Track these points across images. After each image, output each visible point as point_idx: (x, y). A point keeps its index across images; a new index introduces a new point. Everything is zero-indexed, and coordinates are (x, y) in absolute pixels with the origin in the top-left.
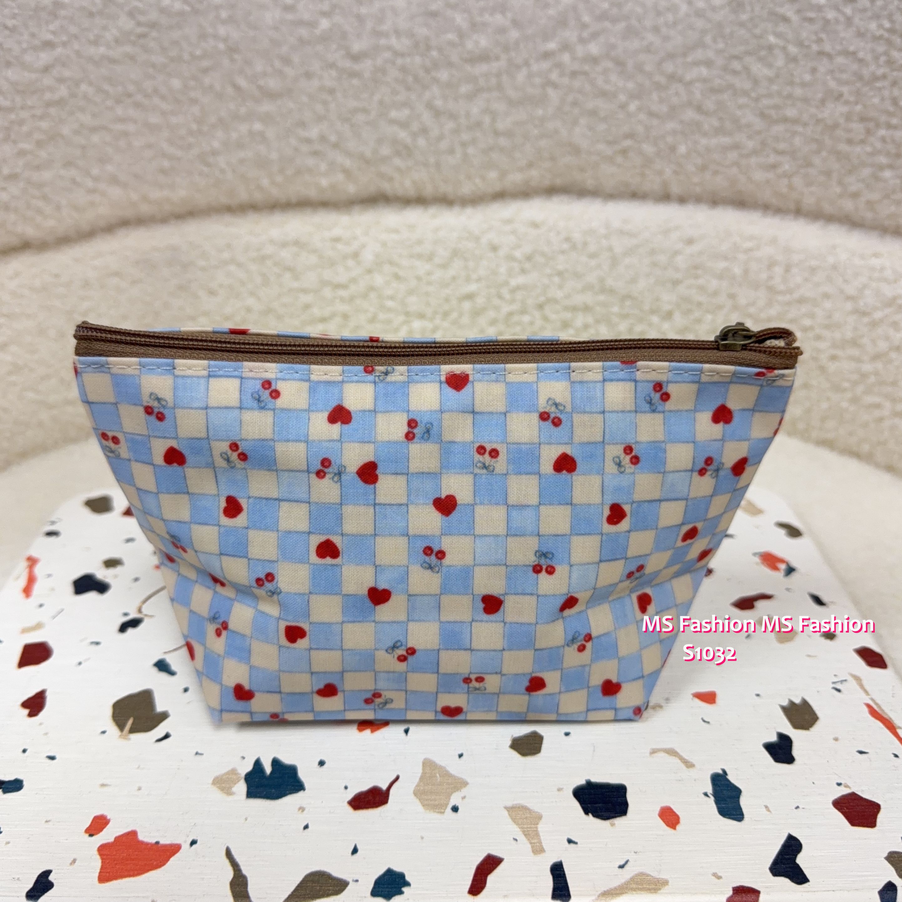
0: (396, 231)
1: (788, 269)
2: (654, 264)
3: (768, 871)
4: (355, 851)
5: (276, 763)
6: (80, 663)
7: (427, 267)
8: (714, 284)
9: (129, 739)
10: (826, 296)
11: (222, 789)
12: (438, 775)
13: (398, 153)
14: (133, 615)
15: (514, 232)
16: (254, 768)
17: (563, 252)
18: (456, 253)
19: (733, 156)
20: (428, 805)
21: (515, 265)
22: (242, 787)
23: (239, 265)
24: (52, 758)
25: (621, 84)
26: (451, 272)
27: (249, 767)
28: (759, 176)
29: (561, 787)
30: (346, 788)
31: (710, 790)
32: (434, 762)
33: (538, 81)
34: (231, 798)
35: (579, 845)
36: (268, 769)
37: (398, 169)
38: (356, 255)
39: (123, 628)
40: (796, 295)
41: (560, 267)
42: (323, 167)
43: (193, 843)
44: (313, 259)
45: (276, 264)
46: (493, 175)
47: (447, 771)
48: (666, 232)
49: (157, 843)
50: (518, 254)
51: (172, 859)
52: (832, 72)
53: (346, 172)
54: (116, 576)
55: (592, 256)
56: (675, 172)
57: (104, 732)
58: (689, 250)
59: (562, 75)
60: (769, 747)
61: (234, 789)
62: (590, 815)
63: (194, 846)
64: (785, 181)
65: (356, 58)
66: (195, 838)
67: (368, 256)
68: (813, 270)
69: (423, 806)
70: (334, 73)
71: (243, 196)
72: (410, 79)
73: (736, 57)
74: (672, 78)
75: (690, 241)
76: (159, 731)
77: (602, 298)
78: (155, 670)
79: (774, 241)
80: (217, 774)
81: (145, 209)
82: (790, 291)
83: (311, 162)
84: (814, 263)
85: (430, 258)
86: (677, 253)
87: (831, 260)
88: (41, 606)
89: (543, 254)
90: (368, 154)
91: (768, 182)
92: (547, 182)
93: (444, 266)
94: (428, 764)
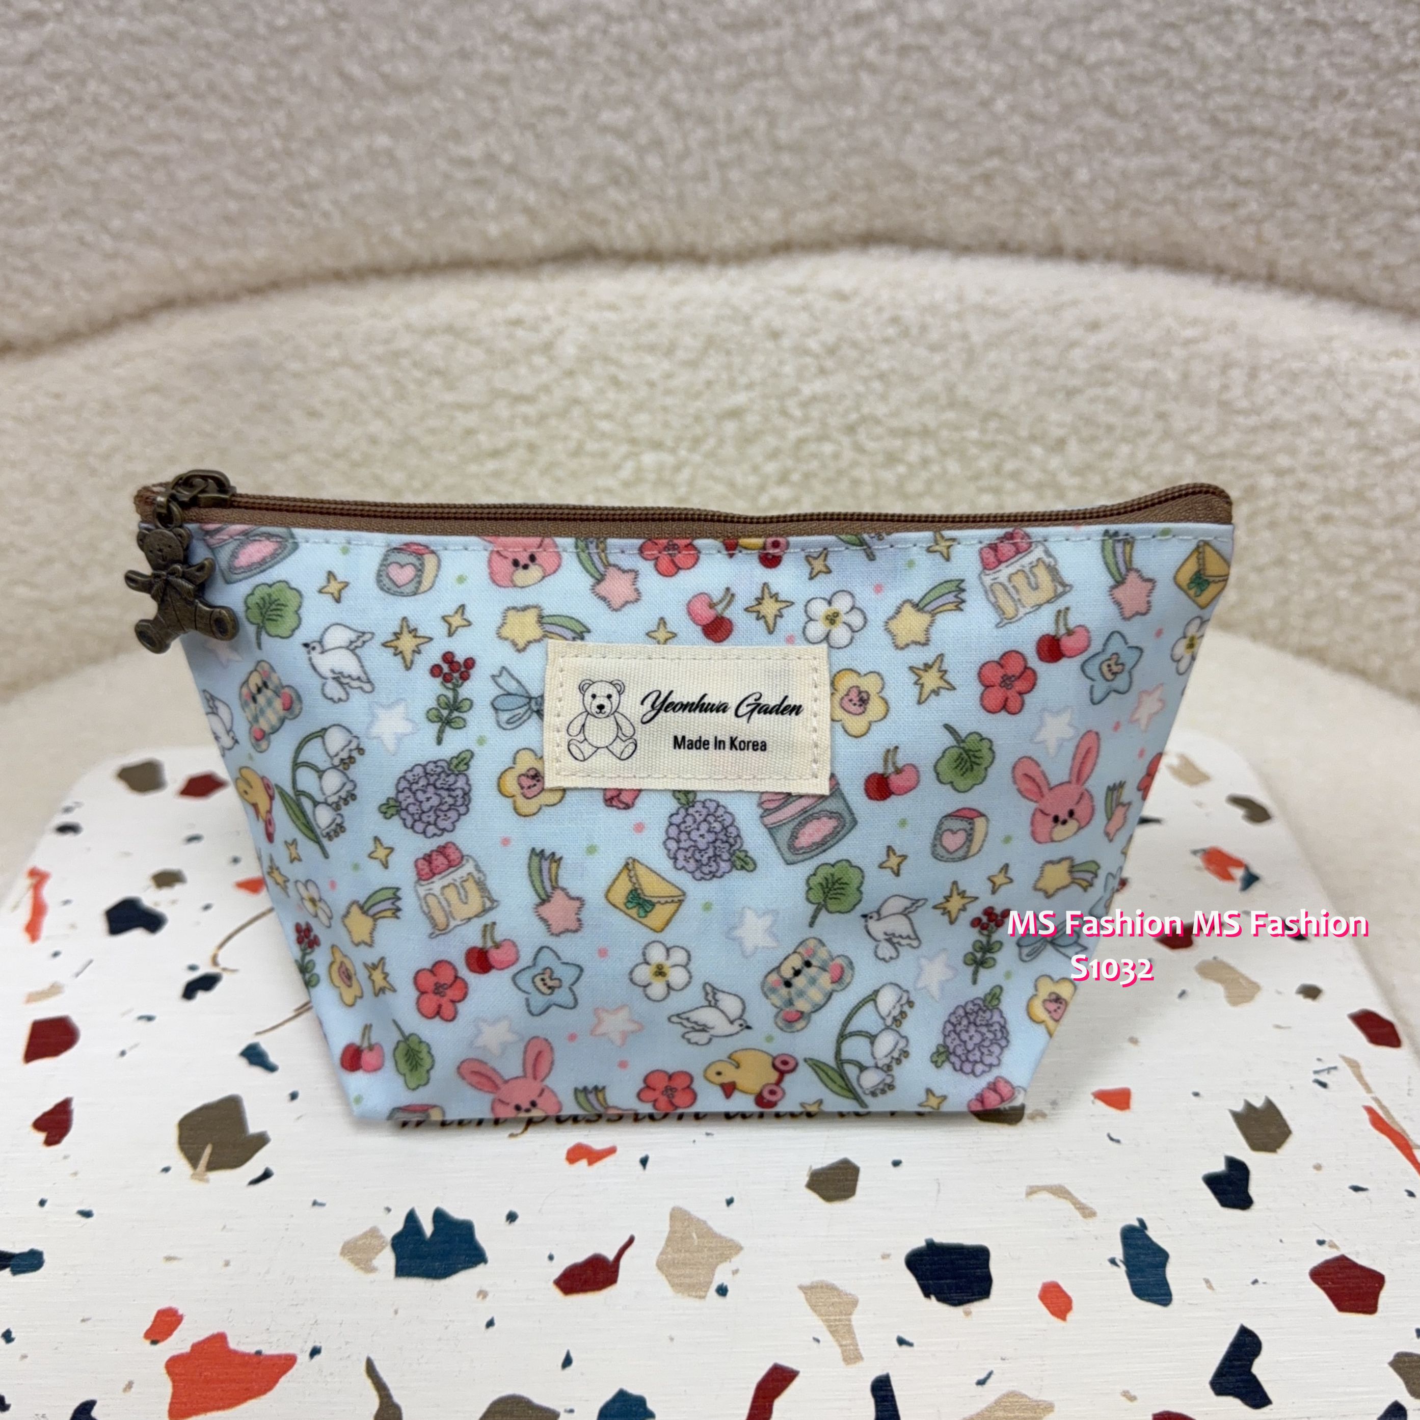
0: (613, 307)
1: (1253, 374)
2: (1036, 363)
3: (1208, 1387)
4: (567, 1362)
5: (439, 1216)
6: (123, 1053)
7: (666, 365)
8: (1133, 396)
9: (207, 1181)
10: (1315, 419)
11: (357, 1263)
12: (694, 1235)
13: (616, 181)
14: (205, 969)
15: (806, 308)
16: (405, 1227)
17: (887, 341)
18: (711, 343)
19: (1164, 186)
20: (681, 1285)
21: (808, 360)
22: (387, 1259)
23: (358, 368)
24: (87, 1214)
25: (982, 66)
26: (705, 374)
27: (397, 1225)
28: (1207, 220)
29: (888, 1252)
30: (551, 1258)
31: (1119, 1254)
32: (689, 1214)
33: (844, 60)
34: (372, 1276)
35: (915, 1348)
36: (428, 1228)
37: (616, 207)
38: (547, 347)
39: (190, 991)
40: (1266, 418)
41: (884, 366)
42: (492, 205)
43: (315, 1352)
44: (479, 355)
45: (415, 365)
46: (771, 215)
47: (710, 1229)
48: (1056, 310)
49: (259, 1353)
50: (813, 344)
51: (283, 1379)
52: (1329, 54)
53: (530, 212)
54: (174, 902)
55: (934, 348)
56: (1072, 212)
57: (166, 1170)
58: (1093, 339)
59: (884, 51)
60: (1212, 1181)
61: (376, 1262)
62: (933, 1298)
63: (317, 1358)
64: (1250, 230)
65: (543, 25)
66: (318, 1344)
67: (568, 349)
68: (1294, 377)
69: (673, 1286)
70: (506, 49)
71: (361, 254)
72: (633, 58)
73: (1172, 26)
74: (1065, 57)
75: (1094, 326)
76: (254, 1167)
77: (950, 415)
78: (243, 1062)
79: (1231, 327)
80: (348, 1237)
81: (200, 280)
82: (1255, 411)
83: (470, 197)
84: (1296, 365)
85: (670, 351)
86: (1073, 344)
87: (1324, 359)
88: (56, 954)
89: (855, 344)
90: (565, 182)
91: (1222, 229)
92: (860, 226)
93: (693, 364)
94: (679, 1216)
